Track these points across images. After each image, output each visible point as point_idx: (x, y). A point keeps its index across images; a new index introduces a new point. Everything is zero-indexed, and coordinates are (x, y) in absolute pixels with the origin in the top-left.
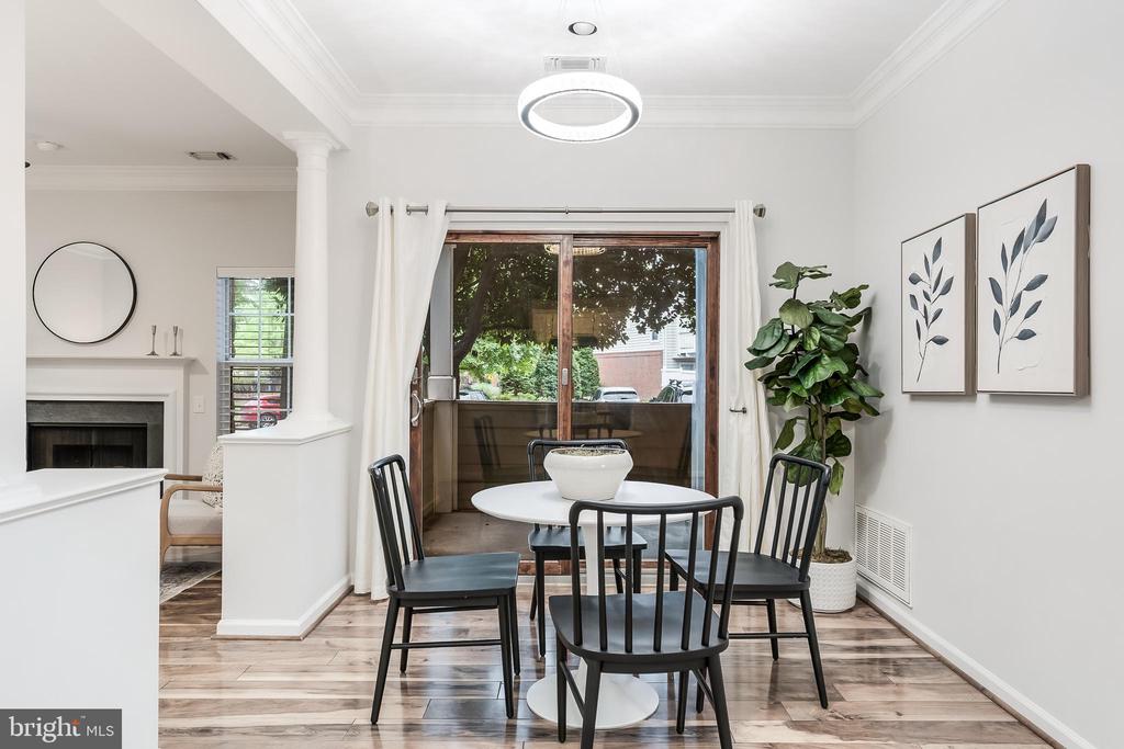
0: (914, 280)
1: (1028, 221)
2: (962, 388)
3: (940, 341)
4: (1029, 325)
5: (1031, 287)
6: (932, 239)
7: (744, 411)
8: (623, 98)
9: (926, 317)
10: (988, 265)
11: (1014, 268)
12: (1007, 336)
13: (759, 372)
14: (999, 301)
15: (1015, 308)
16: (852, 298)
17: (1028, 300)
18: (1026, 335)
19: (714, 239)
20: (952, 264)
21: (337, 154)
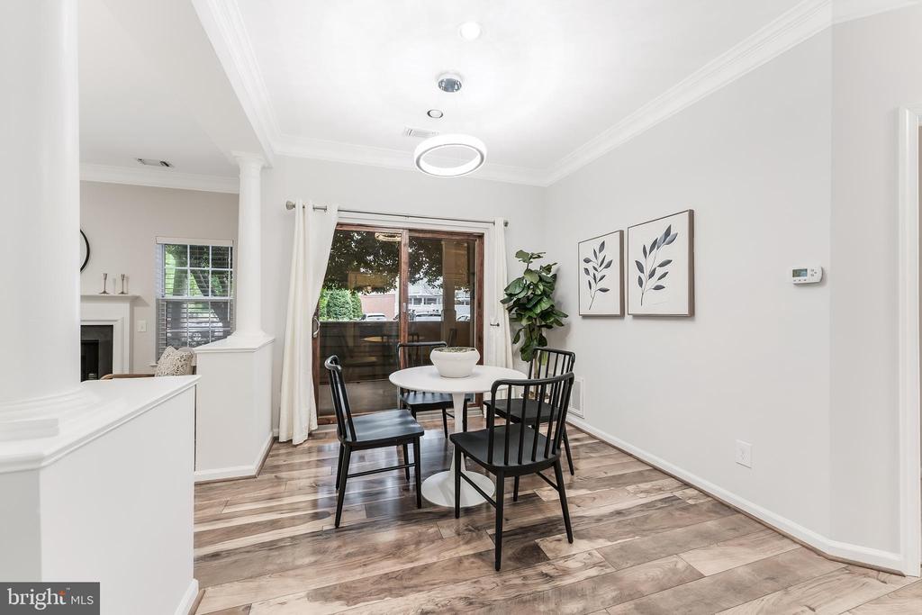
0: (587, 261)
1: (660, 234)
2: (619, 313)
3: (605, 290)
4: (660, 283)
5: (662, 265)
6: (600, 241)
7: (498, 325)
8: (478, 150)
9: (595, 279)
10: (634, 254)
11: (651, 257)
12: (647, 288)
13: (506, 306)
14: (642, 272)
15: (652, 275)
16: (548, 269)
17: (660, 272)
18: (659, 288)
19: (481, 236)
20: (612, 253)
21: (266, 169)
